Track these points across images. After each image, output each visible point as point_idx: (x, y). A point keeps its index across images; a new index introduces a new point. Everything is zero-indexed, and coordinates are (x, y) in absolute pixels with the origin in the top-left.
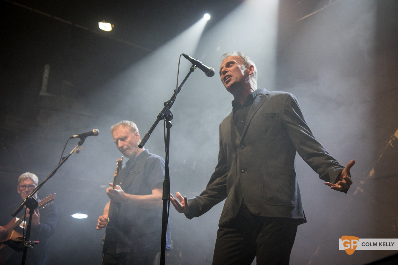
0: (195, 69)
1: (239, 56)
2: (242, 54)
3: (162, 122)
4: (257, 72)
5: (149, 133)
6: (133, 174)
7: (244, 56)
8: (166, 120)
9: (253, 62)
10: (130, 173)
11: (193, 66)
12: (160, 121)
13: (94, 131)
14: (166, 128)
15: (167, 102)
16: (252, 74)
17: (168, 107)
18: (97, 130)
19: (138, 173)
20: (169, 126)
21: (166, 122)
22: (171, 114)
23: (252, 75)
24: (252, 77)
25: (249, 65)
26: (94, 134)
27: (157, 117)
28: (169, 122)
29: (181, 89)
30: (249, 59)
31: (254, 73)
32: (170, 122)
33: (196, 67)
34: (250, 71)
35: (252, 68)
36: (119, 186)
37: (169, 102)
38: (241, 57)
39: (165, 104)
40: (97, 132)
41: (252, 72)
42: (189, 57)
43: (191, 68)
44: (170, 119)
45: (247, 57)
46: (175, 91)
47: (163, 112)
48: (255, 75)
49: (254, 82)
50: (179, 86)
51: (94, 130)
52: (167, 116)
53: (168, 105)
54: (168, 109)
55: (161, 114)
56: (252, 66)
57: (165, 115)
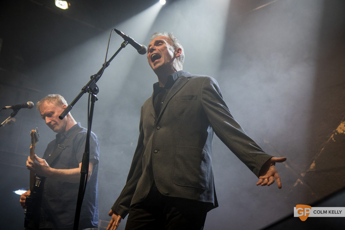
0: (126, 45)
1: (169, 38)
2: (173, 36)
3: (86, 95)
4: (184, 56)
5: (71, 105)
6: (60, 148)
7: (174, 38)
8: (91, 93)
9: (182, 46)
10: (58, 146)
11: (124, 42)
12: (84, 94)
13: (28, 104)
14: (91, 101)
15: (94, 75)
16: (179, 56)
17: (94, 80)
18: (31, 102)
19: (66, 147)
20: (94, 100)
21: (91, 95)
22: (97, 88)
23: (178, 58)
24: (179, 60)
25: (177, 48)
26: (29, 107)
27: (82, 90)
28: (94, 96)
29: (109, 64)
30: (179, 43)
31: (181, 56)
32: (96, 96)
33: (128, 43)
34: (177, 54)
35: (180, 51)
36: (45, 160)
37: (96, 75)
38: (171, 39)
39: (92, 77)
40: (32, 104)
41: (179, 55)
42: (121, 32)
43: (122, 44)
44: (96, 93)
45: (176, 39)
46: (103, 65)
47: (88, 85)
48: (181, 58)
49: (180, 65)
50: (107, 61)
51: (29, 102)
52: (93, 89)
53: (95, 78)
54: (93, 83)
55: (86, 87)
56: (180, 49)
57: (90, 88)
